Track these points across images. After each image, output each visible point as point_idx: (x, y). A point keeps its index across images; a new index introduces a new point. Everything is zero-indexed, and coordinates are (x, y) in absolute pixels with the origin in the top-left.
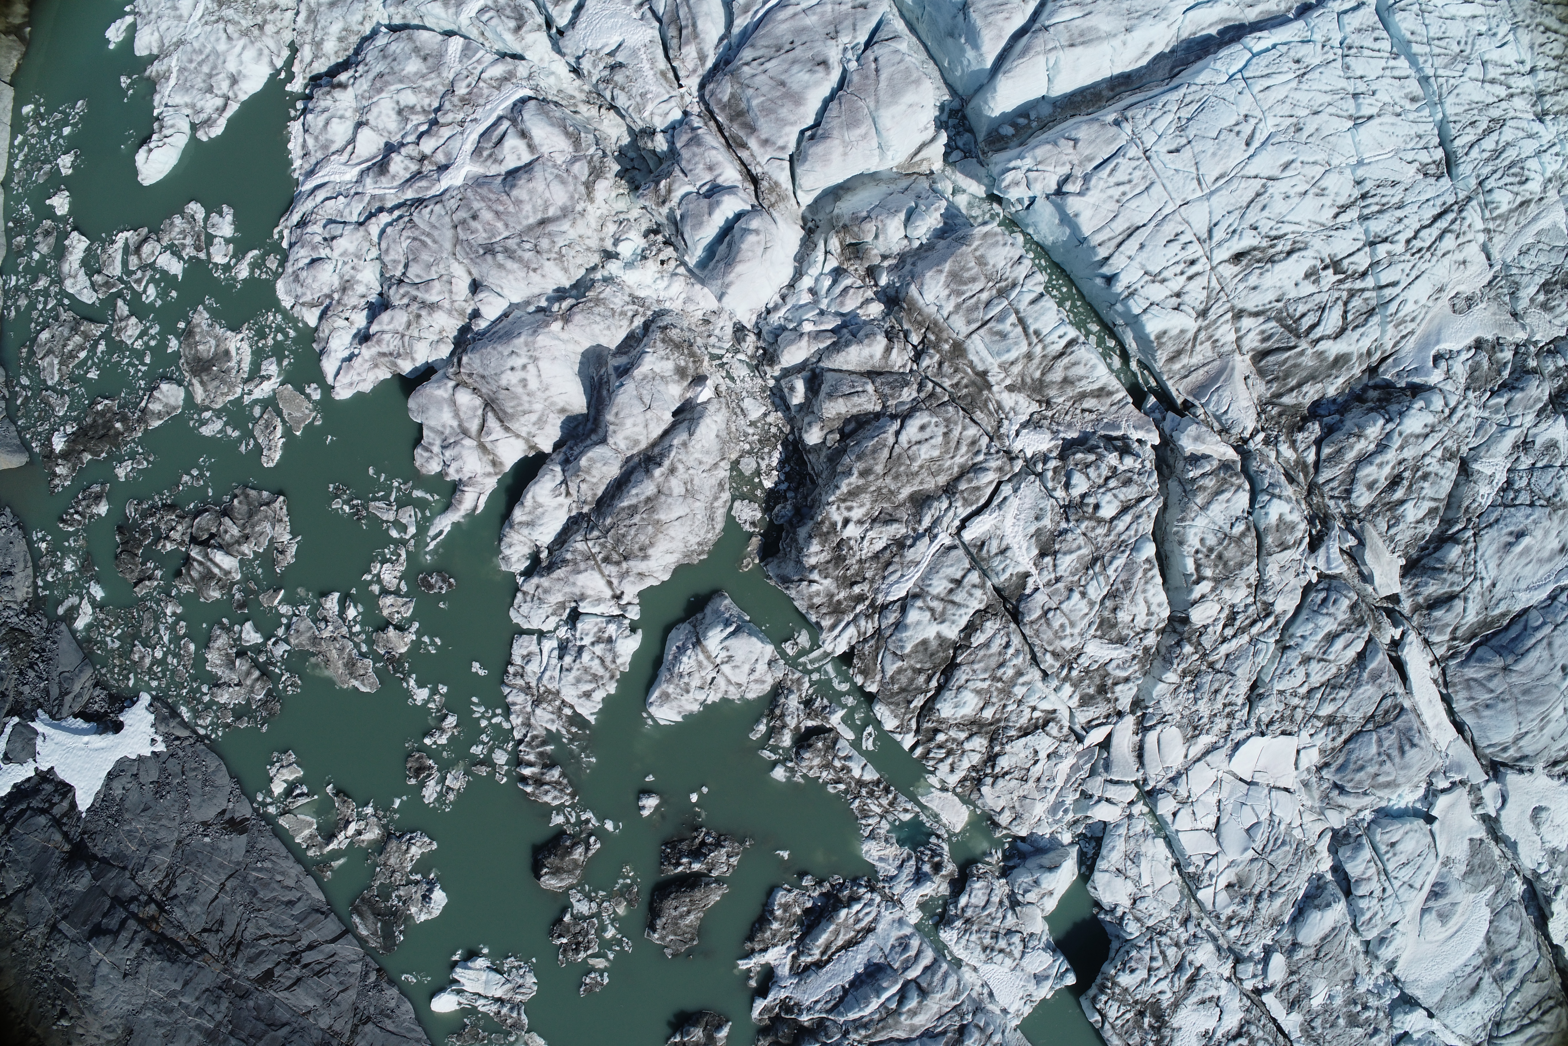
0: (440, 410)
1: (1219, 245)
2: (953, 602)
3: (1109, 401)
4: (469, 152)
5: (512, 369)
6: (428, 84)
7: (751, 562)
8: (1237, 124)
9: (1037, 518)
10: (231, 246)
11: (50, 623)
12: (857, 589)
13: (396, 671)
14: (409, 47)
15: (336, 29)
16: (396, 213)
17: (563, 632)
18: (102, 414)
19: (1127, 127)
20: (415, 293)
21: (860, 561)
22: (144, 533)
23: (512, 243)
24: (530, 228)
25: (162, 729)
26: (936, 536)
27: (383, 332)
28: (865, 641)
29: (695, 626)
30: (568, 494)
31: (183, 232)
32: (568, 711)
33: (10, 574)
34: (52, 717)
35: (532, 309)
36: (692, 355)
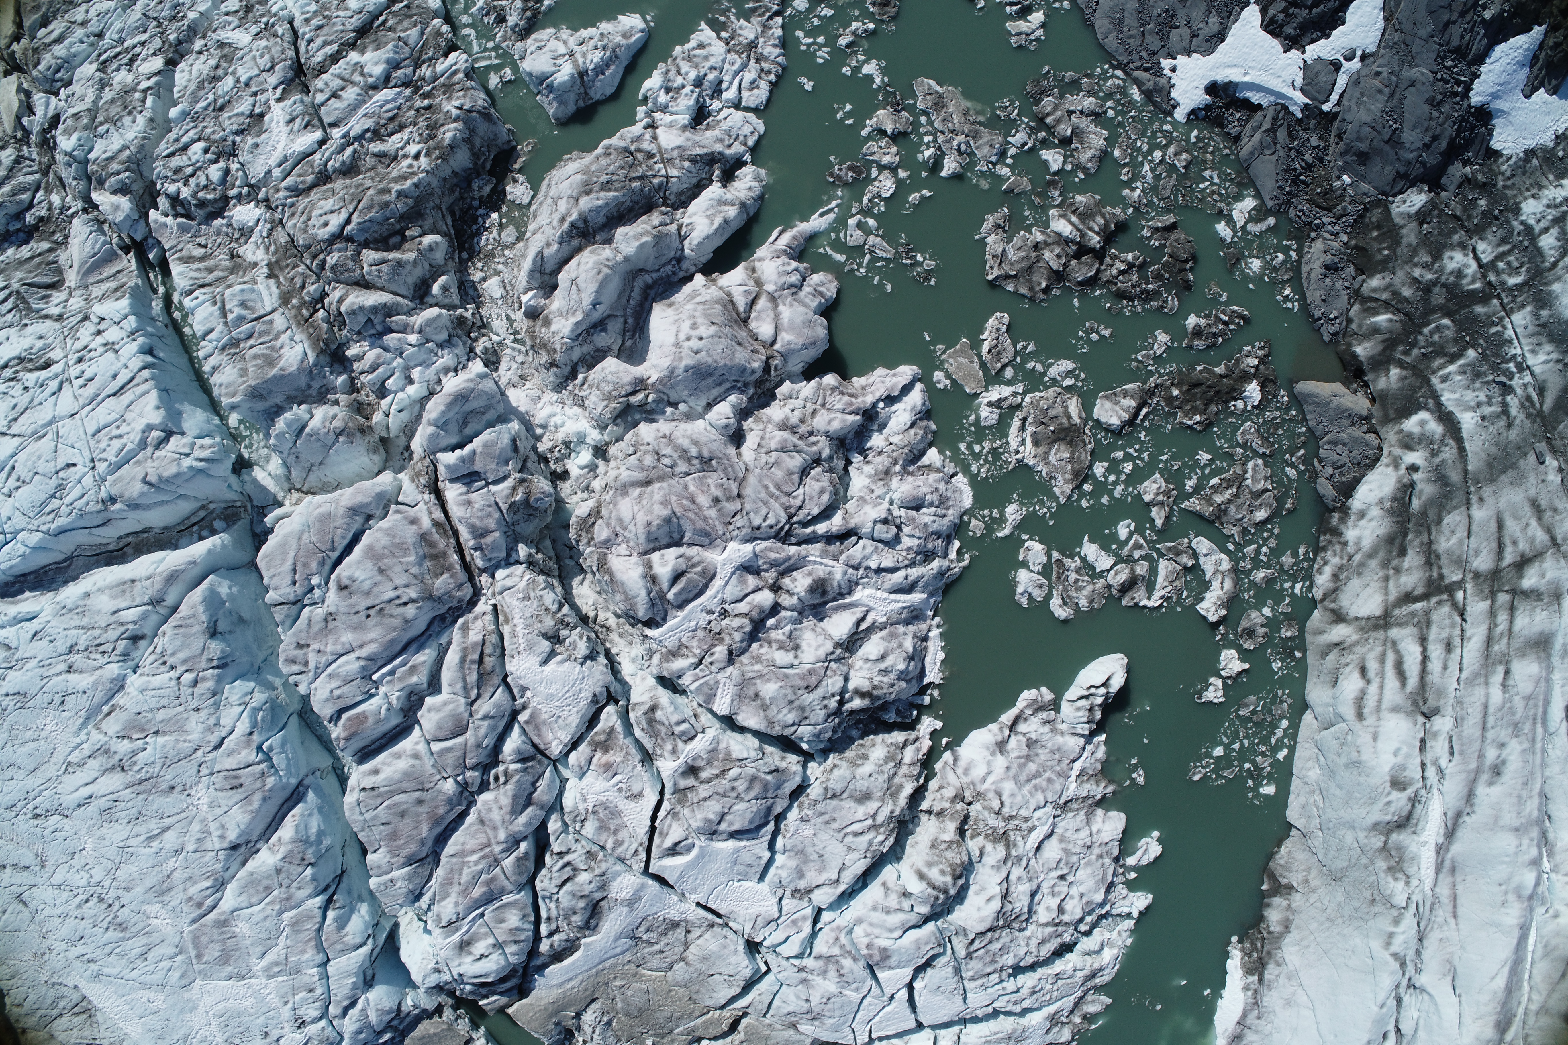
0: (791, 320)
1: (56, 376)
2: (343, 80)
3: (184, 253)
4: (718, 576)
5: (701, 339)
6: (758, 667)
7: (525, 148)
8: (18, 488)
9: (257, 145)
10: (1021, 558)
11: (1287, 212)
12: (426, 102)
13: (894, 93)
14: (772, 712)
15: (867, 768)
16: (809, 530)
17: (716, 105)
18: (1194, 411)
19: (103, 494)
20: (801, 444)
21: (415, 124)
22: (1158, 276)
23: (682, 467)
24: (661, 478)
25: (1162, 81)
26: (344, 136)
27: (843, 411)
28: (430, 60)
29: (586, 93)
30: (680, 227)
31: (1079, 589)
32: (724, 34)
33: (1327, 267)
34: (1285, 108)
35: (682, 407)
36: (533, 338)
